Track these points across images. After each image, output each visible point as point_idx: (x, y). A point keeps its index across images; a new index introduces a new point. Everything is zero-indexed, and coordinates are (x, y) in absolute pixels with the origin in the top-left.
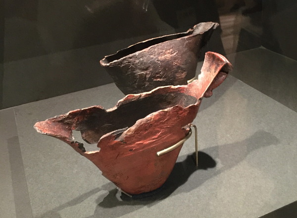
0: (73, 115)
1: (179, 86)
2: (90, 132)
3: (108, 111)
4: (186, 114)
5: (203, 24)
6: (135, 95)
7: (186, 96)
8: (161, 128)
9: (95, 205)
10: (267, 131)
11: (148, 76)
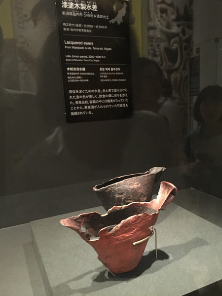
0: (82, 216)
1: (145, 202)
2: (91, 229)
3: (102, 216)
4: (150, 219)
5: (155, 168)
6: (119, 207)
7: (149, 209)
8: (136, 227)
9: (91, 281)
10: (201, 238)
11: (123, 199)
